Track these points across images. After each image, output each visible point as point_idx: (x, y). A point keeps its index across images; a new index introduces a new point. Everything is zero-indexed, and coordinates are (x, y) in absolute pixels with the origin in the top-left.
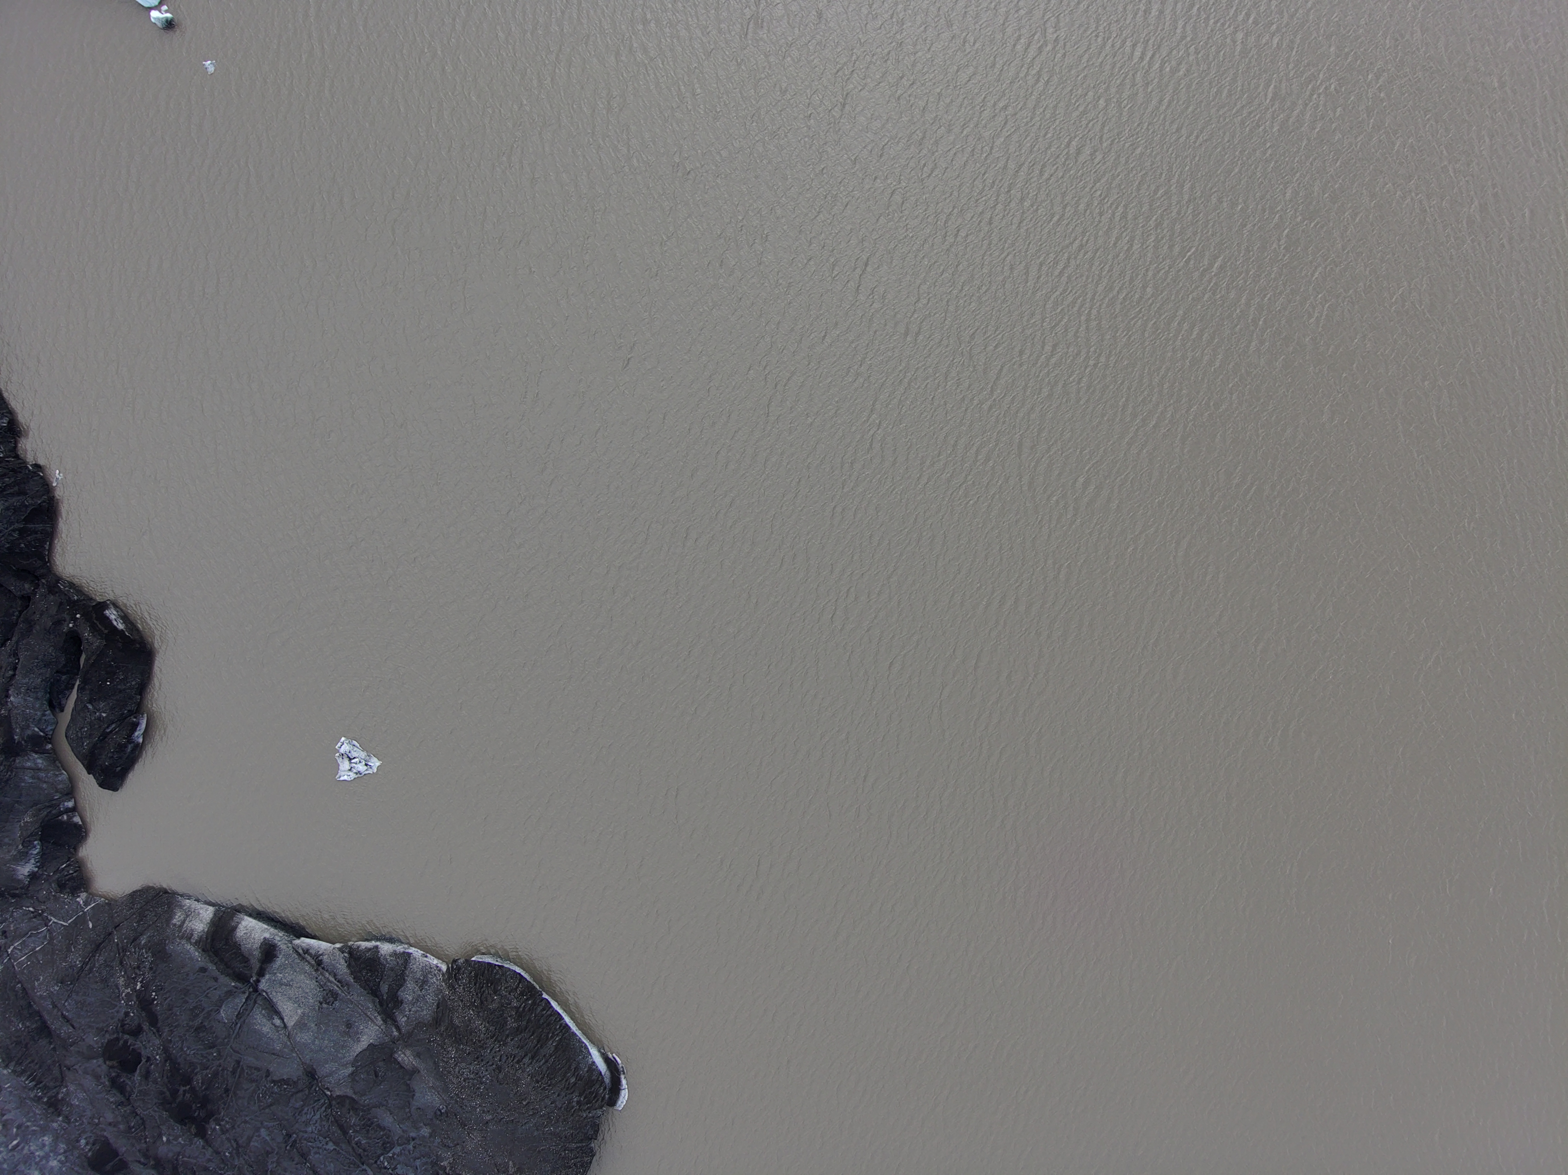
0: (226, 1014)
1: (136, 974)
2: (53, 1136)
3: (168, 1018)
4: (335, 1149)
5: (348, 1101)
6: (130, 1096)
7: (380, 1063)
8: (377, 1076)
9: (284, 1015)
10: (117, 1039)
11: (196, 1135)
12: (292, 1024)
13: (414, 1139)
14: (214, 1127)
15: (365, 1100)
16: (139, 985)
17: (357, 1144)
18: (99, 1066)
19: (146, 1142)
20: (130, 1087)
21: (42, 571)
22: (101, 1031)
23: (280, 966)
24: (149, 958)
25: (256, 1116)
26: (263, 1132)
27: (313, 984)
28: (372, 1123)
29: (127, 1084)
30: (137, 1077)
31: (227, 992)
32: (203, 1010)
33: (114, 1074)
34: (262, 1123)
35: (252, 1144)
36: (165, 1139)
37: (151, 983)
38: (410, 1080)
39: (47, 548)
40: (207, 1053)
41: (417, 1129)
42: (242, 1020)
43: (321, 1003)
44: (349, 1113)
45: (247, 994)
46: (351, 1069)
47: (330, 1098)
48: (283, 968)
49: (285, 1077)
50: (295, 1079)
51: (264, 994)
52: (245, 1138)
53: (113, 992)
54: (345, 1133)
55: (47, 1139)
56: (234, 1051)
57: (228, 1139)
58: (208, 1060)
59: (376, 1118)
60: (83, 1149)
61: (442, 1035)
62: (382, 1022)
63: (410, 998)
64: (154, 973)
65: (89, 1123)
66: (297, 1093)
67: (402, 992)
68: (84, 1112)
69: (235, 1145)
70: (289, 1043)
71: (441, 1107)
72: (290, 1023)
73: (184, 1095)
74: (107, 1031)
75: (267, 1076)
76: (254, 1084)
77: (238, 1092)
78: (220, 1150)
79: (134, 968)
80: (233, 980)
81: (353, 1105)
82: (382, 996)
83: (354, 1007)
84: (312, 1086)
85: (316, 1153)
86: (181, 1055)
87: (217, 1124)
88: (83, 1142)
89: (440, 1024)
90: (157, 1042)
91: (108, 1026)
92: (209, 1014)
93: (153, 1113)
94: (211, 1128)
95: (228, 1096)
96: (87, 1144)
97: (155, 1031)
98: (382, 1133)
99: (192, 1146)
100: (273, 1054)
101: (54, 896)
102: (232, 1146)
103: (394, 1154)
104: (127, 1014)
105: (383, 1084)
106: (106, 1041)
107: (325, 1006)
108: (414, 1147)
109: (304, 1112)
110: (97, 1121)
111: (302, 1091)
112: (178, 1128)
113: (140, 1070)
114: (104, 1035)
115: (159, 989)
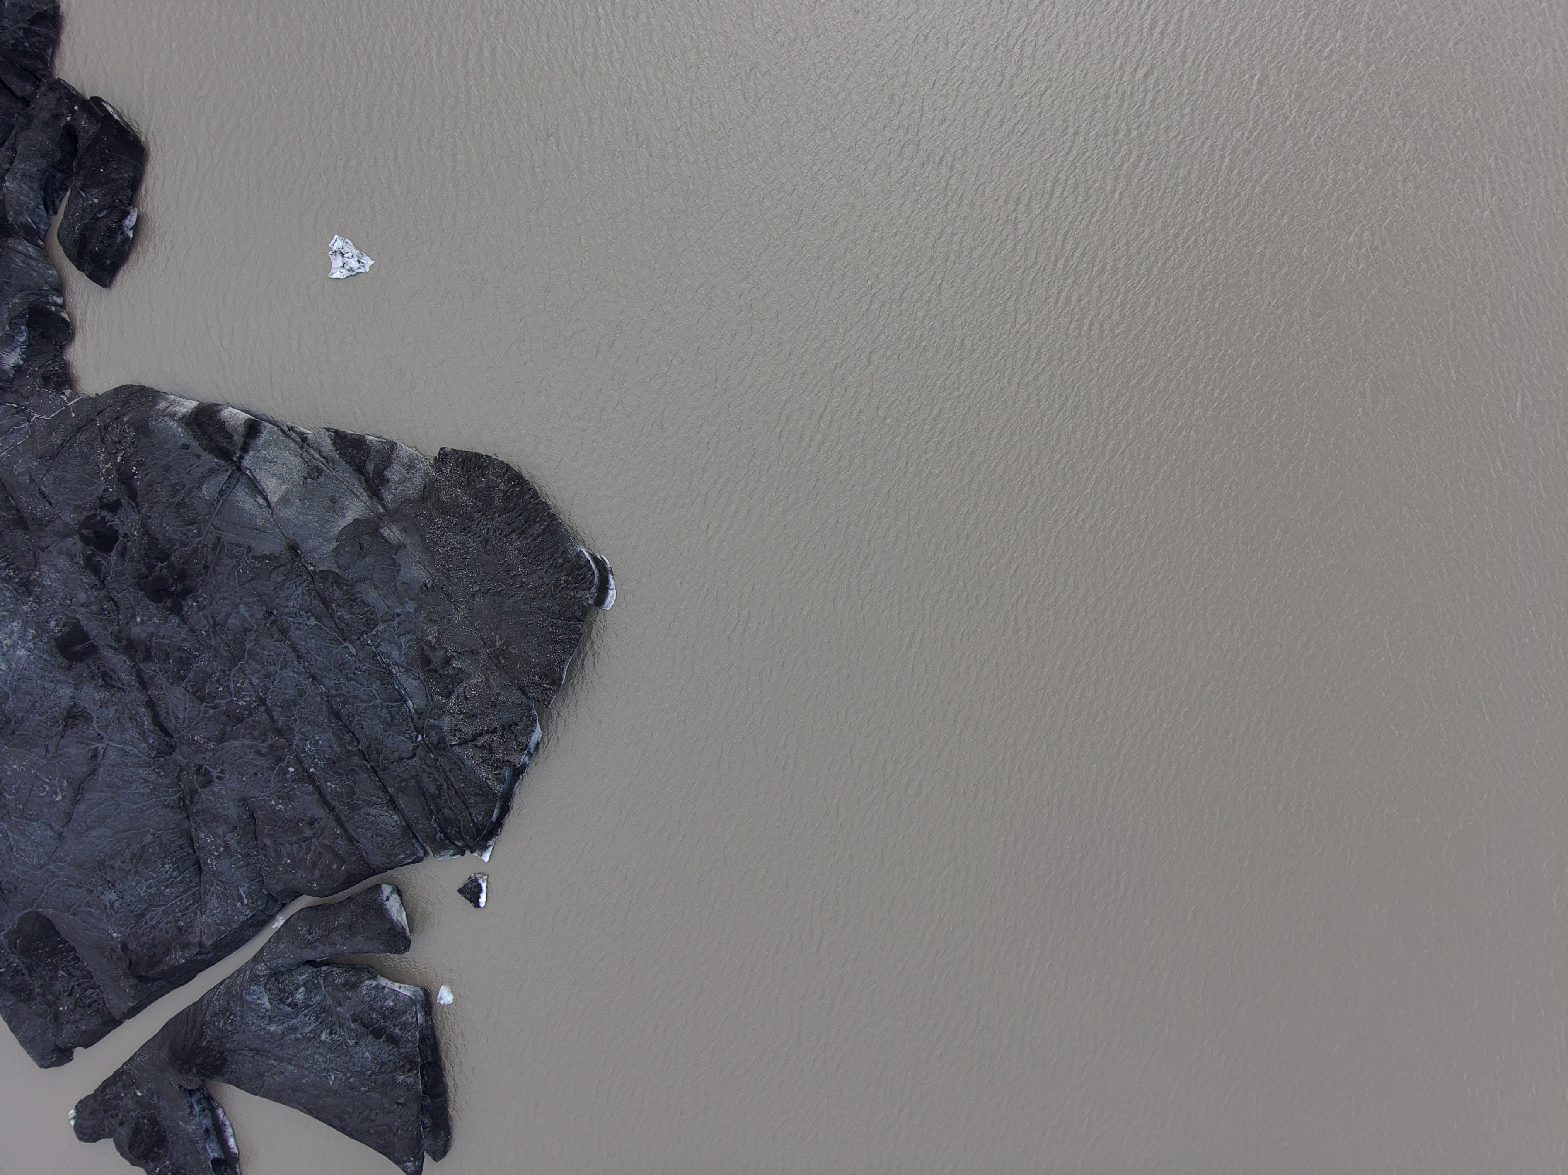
0: (208, 491)
1: (117, 449)
2: (23, 621)
3: (148, 494)
4: (317, 625)
5: (331, 575)
6: (105, 579)
7: (365, 536)
8: (361, 548)
9: (267, 491)
10: (95, 515)
11: (172, 610)
12: (276, 500)
13: (398, 615)
14: (190, 604)
15: (350, 574)
16: (119, 458)
17: (339, 618)
18: (75, 544)
19: (118, 624)
20: (106, 568)
21: (44, 73)
22: (77, 508)
23: (265, 443)
24: (131, 433)
25: (236, 592)
26: (242, 608)
27: (298, 461)
28: (356, 599)
29: (103, 564)
30: (113, 556)
31: (209, 470)
32: (185, 486)
33: (89, 552)
34: (241, 600)
35: (230, 621)
36: (138, 619)
37: (132, 458)
38: (396, 554)
39: (50, 54)
40: (187, 530)
41: (402, 604)
42: (224, 498)
43: (306, 478)
44: (332, 587)
45: (230, 472)
46: (335, 544)
47: (312, 574)
48: (267, 445)
49: (267, 553)
50: (277, 554)
51: (248, 472)
52: (224, 614)
53: (93, 469)
54: (327, 607)
55: (16, 625)
56: (215, 528)
57: (206, 617)
58: (188, 537)
59: (361, 593)
60: (52, 630)
61: (428, 509)
62: (367, 498)
63: (397, 479)
64: (136, 447)
65: (61, 604)
66: (279, 567)
67: (388, 472)
68: (56, 592)
69: (212, 622)
70: (272, 519)
71: (427, 581)
72: (274, 499)
73: (161, 570)
74: (84, 509)
75: (249, 552)
76: (234, 560)
77: (218, 568)
78: (196, 627)
79: (116, 443)
80: (217, 457)
81: (337, 580)
82: (368, 473)
83: (339, 484)
84: (295, 562)
85: (297, 629)
86: (160, 531)
87: (194, 601)
88: (53, 623)
89: (427, 500)
90: (136, 517)
91: (86, 503)
92: (190, 490)
93: (127, 595)
94: (188, 605)
95: (206, 573)
96: (57, 625)
97: (134, 505)
98: (366, 609)
99: (167, 625)
100: (256, 529)
101: (38, 391)
102: (209, 623)
103: (378, 631)
104: (106, 490)
105: (368, 557)
106: (83, 518)
107: (309, 481)
108: (399, 624)
109: (286, 587)
110: (69, 602)
111: (285, 565)
112: (153, 607)
113: (117, 549)
114: (81, 513)
115: (140, 465)
